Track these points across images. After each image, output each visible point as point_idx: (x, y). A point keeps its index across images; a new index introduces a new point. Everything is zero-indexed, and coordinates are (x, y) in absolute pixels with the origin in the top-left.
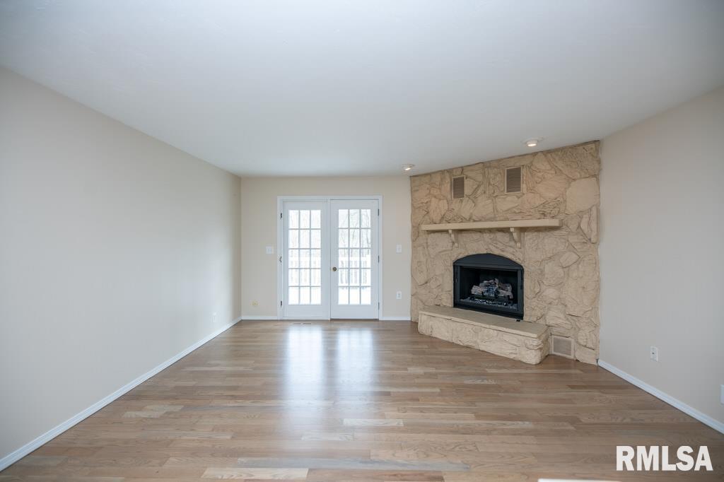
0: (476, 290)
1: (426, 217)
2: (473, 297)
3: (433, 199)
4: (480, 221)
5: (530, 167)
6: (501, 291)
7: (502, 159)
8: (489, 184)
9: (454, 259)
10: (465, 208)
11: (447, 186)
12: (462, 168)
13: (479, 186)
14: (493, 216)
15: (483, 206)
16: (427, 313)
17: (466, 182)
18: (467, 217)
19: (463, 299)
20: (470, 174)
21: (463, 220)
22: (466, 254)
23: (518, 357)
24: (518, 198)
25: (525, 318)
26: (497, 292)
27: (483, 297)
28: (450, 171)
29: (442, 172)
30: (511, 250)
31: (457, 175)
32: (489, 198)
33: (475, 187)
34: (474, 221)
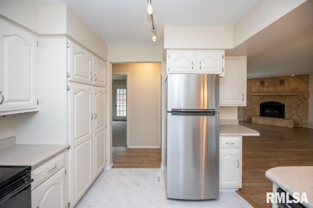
0: (267, 111)
1: (250, 91)
2: (266, 113)
3: (253, 87)
4: (270, 93)
5: (288, 80)
6: (275, 111)
7: (278, 77)
8: (274, 83)
9: (260, 103)
10: (265, 89)
11: (258, 83)
12: (264, 78)
13: (270, 84)
14: (275, 91)
15: (272, 89)
16: (255, 117)
17: (265, 82)
18: (266, 92)
19: (263, 114)
20: (266, 80)
21: (264, 92)
22: (265, 102)
23: (287, 126)
24: (284, 87)
25: (285, 118)
26: (274, 112)
27: (269, 113)
28: (259, 79)
29: (256, 79)
30: (281, 100)
31: (262, 80)
32: (273, 87)
33: (269, 84)
34: (268, 93)
